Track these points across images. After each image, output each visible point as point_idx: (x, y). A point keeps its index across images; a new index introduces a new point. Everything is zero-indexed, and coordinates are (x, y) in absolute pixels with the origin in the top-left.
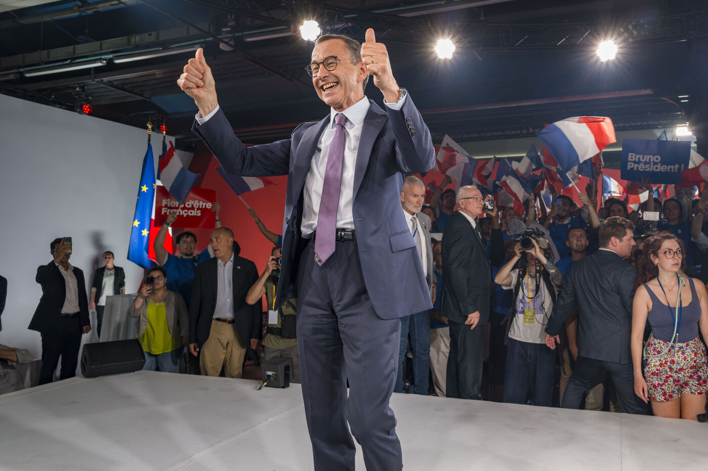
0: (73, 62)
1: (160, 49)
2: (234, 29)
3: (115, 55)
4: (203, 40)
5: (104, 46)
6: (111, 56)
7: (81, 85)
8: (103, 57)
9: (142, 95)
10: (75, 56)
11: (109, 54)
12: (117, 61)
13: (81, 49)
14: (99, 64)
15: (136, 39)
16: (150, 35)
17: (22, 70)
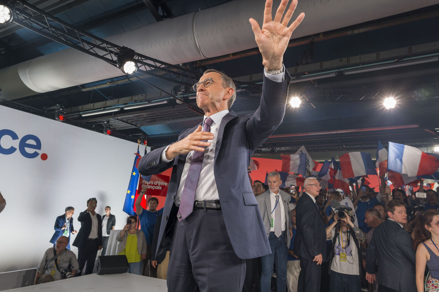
0: (105, 109)
1: (147, 103)
2: (184, 93)
3: (125, 105)
4: (168, 98)
5: (120, 101)
6: (123, 106)
7: (107, 120)
8: (119, 107)
9: (136, 126)
10: (106, 106)
11: (122, 105)
12: (125, 109)
13: (109, 102)
14: (117, 110)
15: (135, 98)
16: (142, 96)
17: (81, 113)
